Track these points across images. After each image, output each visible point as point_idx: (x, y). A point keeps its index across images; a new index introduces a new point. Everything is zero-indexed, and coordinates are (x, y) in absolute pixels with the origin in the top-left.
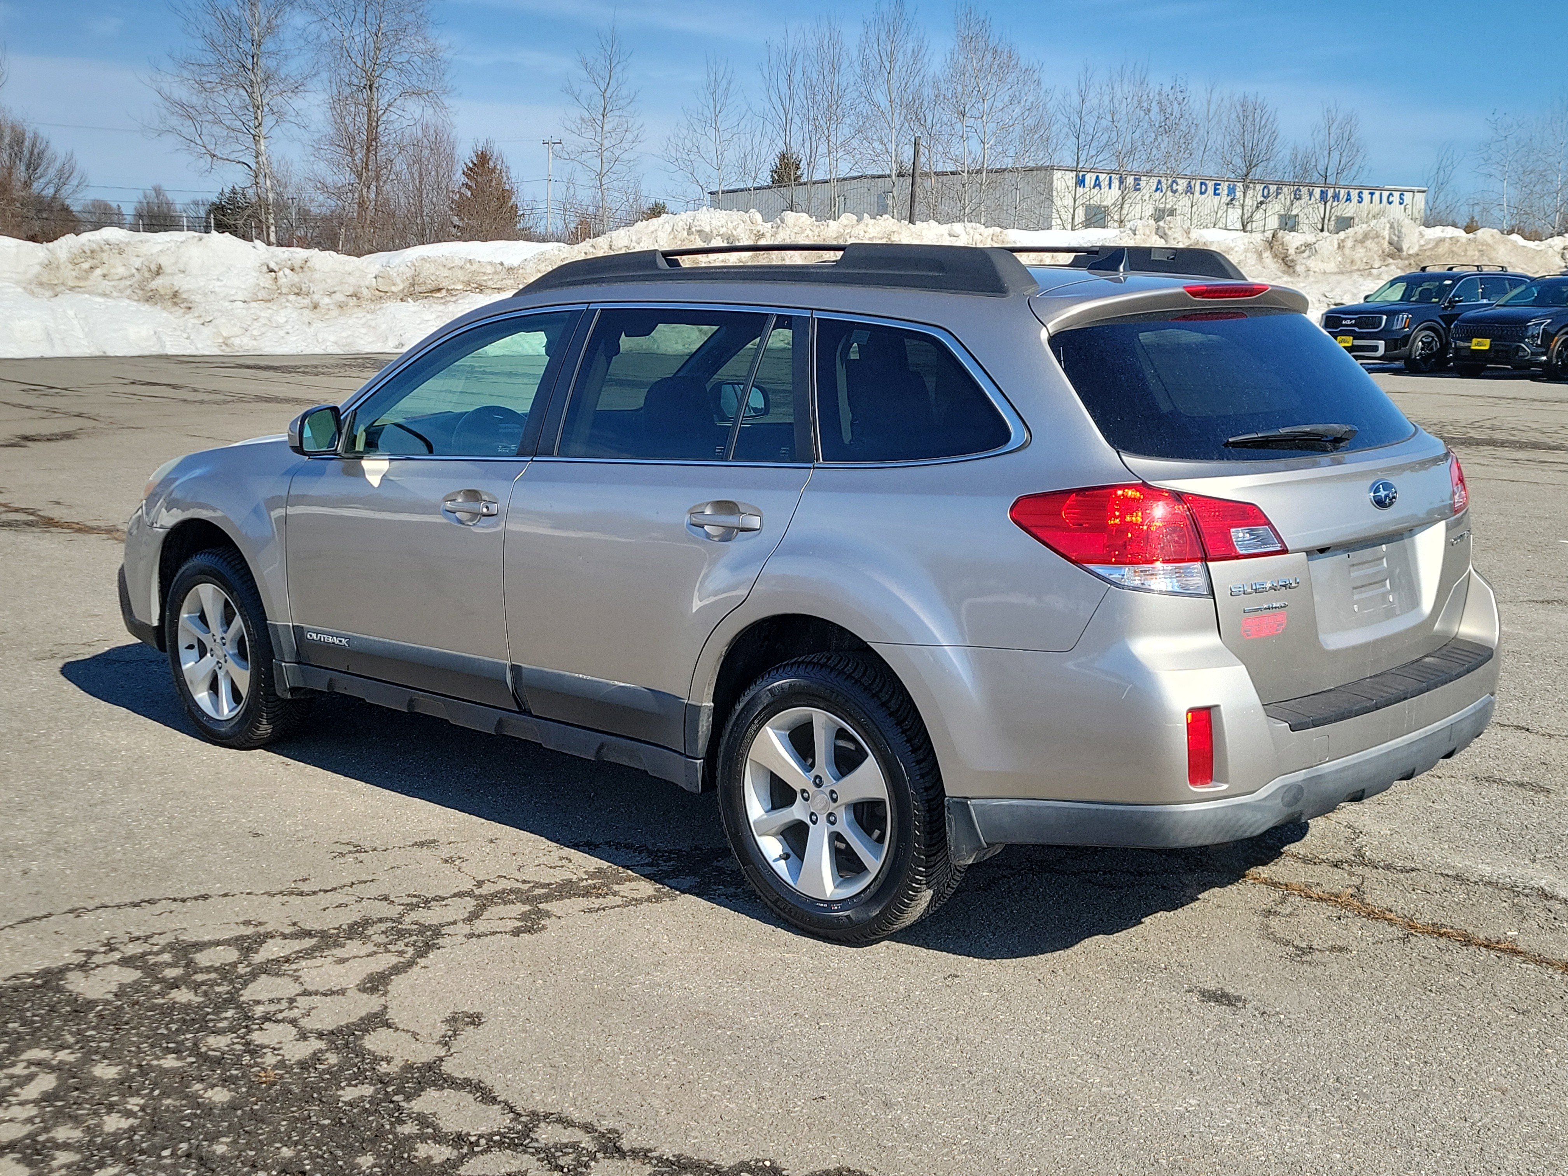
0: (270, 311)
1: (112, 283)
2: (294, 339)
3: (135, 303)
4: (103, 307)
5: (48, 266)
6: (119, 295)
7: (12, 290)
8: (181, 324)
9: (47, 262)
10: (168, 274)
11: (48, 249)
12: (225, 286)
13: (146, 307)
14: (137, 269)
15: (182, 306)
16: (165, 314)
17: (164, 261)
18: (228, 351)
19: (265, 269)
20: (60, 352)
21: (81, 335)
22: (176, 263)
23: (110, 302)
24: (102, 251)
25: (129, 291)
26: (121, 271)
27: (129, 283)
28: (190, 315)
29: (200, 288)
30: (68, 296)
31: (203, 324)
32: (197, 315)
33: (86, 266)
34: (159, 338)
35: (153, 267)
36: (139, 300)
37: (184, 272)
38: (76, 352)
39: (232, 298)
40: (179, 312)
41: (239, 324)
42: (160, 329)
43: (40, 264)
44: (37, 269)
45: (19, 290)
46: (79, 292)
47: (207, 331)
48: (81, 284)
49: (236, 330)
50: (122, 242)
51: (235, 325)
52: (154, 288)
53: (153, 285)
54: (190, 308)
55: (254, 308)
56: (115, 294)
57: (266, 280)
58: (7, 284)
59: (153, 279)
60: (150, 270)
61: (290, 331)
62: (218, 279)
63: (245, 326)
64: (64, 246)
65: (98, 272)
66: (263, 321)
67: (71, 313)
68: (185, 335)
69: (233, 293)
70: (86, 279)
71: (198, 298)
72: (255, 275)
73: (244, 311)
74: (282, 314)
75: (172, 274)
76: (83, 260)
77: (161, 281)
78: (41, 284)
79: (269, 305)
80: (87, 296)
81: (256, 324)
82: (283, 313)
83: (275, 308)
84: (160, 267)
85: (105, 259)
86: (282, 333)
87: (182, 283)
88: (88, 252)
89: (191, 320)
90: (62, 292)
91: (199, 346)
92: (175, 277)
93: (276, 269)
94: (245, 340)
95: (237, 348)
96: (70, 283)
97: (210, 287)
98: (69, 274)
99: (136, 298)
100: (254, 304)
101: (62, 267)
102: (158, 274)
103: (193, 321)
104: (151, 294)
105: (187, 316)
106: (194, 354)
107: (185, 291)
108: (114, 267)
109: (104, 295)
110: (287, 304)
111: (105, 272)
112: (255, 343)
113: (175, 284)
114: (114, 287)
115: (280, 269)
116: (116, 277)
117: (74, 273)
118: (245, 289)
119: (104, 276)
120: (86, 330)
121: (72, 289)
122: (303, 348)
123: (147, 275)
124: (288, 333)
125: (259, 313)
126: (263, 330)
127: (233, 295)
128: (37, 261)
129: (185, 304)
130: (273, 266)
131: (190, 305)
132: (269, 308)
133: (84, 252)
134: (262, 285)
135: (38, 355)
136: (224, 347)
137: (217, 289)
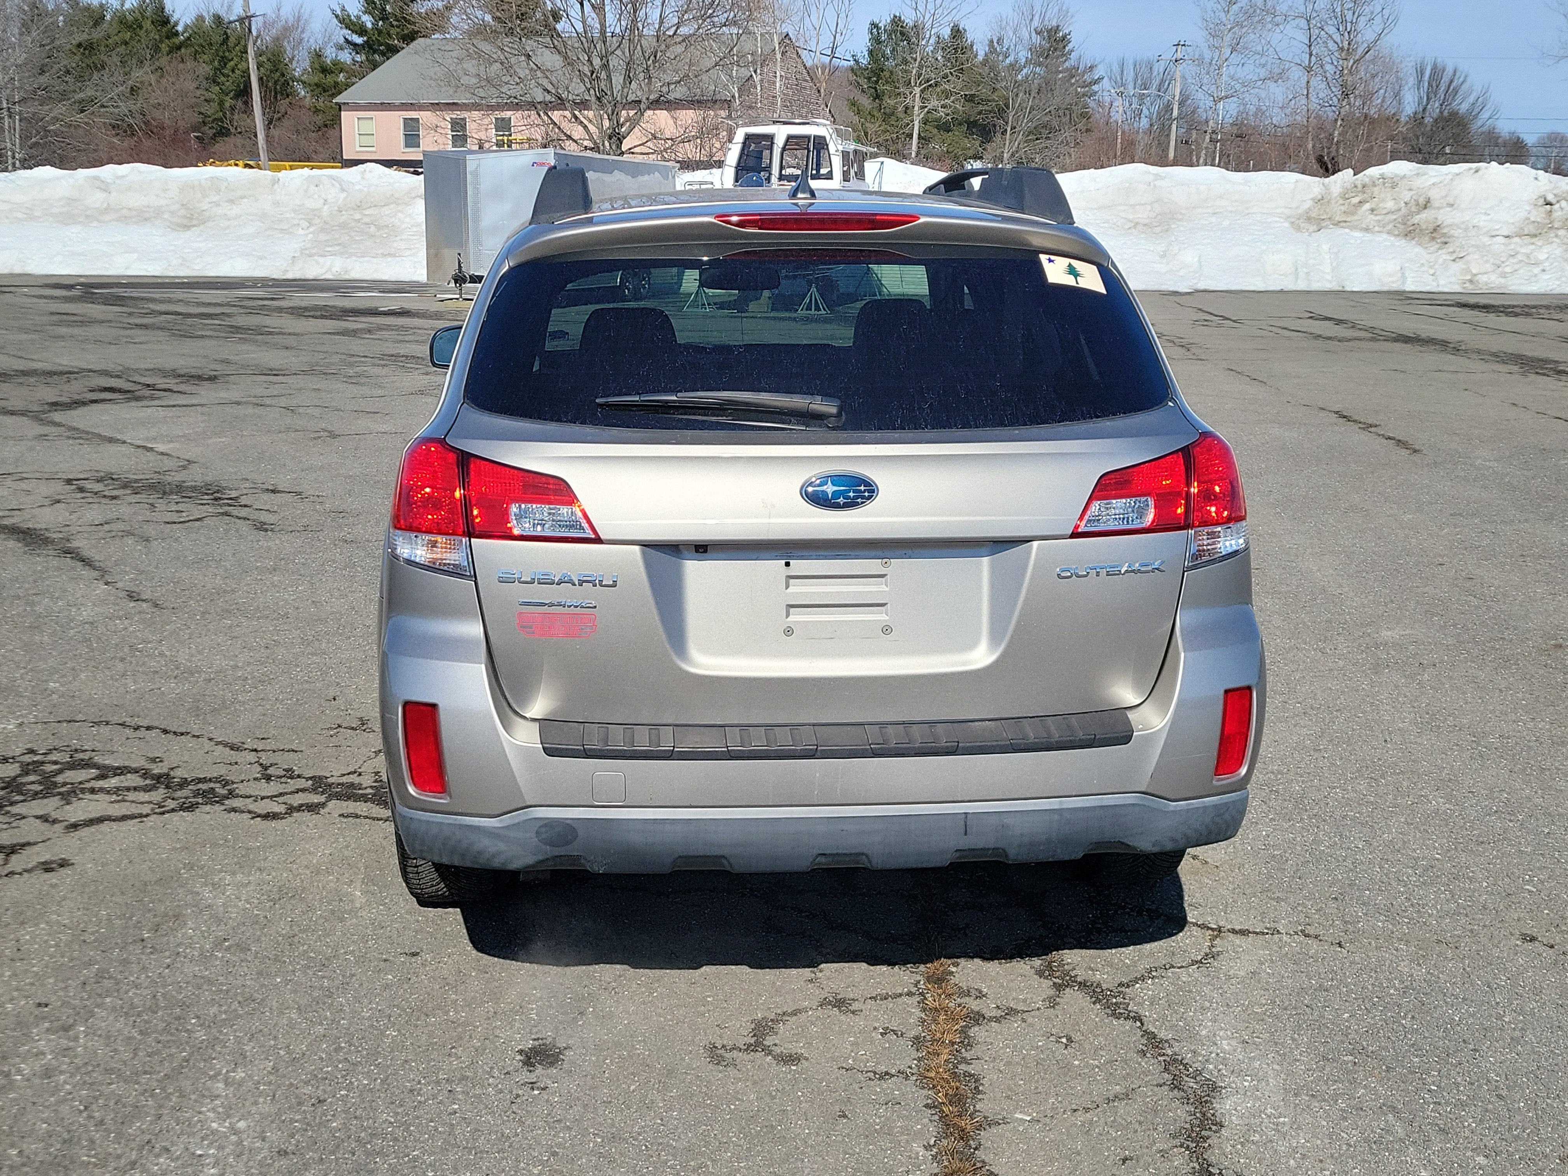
0: (1533, 247)
1: (1378, 218)
2: (1547, 277)
3: (1392, 238)
4: (1359, 241)
5: (1320, 201)
6: (1381, 229)
7: (1279, 225)
8: (1432, 260)
9: (1320, 197)
10: (1435, 208)
11: (1323, 184)
12: (1491, 220)
13: (1402, 242)
14: (1406, 203)
15: (1439, 241)
16: (1418, 250)
17: (1434, 194)
18: (1470, 288)
19: (1542, 201)
20: (1302, 286)
21: (1328, 270)
22: (1446, 196)
23: (1368, 236)
24: (1374, 185)
25: (1390, 226)
26: (1390, 205)
27: (1394, 217)
28: (1444, 251)
29: (1463, 223)
30: (1330, 231)
31: (1454, 260)
32: (1451, 250)
33: (1355, 200)
34: (1403, 274)
35: (1422, 201)
36: (1398, 235)
37: (1453, 205)
38: (1316, 286)
39: (1494, 233)
40: (1434, 246)
41: (1492, 261)
42: (1407, 265)
43: (1313, 199)
44: (1309, 204)
45: (1286, 225)
46: (1342, 227)
47: (1456, 267)
48: (1348, 219)
49: (1488, 267)
50: (1396, 176)
51: (1487, 262)
52: (1416, 222)
53: (1416, 219)
54: (1446, 243)
55: (1516, 243)
56: (1377, 229)
57: (1538, 215)
58: (1277, 219)
59: (1418, 213)
60: (1418, 204)
61: (1547, 268)
62: (1485, 213)
63: (1498, 262)
64: (1339, 181)
65: (1367, 206)
66: (1520, 257)
67: (1325, 247)
68: (1431, 272)
69: (1497, 227)
70: (1353, 214)
71: (1457, 232)
72: (1528, 208)
73: (1503, 247)
74: (1545, 251)
75: (1439, 208)
76: (1353, 194)
77: (1425, 215)
78: (1309, 219)
79: (1534, 240)
80: (1347, 230)
81: (1512, 260)
82: (1546, 249)
83: (1540, 243)
84: (1428, 201)
85: (1376, 194)
86: (1536, 270)
87: (1446, 217)
88: (1360, 187)
89: (1444, 255)
90: (1326, 227)
91: (1442, 282)
92: (1441, 211)
93: (1553, 201)
94: (1493, 277)
95: (1480, 286)
96: (1338, 218)
97: (1475, 221)
98: (1337, 209)
99: (1397, 233)
100: (1516, 240)
101: (1333, 202)
102: (1425, 207)
103: (1444, 257)
104: (1411, 228)
105: (1440, 252)
106: (1433, 290)
107: (1447, 226)
108: (1383, 201)
109: (1367, 230)
110: (1555, 239)
111: (1373, 206)
112: (1502, 281)
113: (1439, 218)
114: (1379, 221)
115: (1558, 202)
116: (1384, 212)
117: (1342, 208)
118: (1513, 223)
119: (1372, 210)
120: (1334, 264)
121: (1337, 224)
122: (1555, 286)
123: (1414, 209)
124: (1544, 271)
125: (1519, 249)
126: (1517, 267)
127: (1497, 230)
128: (1311, 196)
129: (1443, 240)
130: (1550, 198)
131: (1447, 240)
132: (1533, 244)
133: (1356, 187)
134: (1532, 219)
135: (1279, 288)
136: (1468, 285)
137: (1481, 224)
